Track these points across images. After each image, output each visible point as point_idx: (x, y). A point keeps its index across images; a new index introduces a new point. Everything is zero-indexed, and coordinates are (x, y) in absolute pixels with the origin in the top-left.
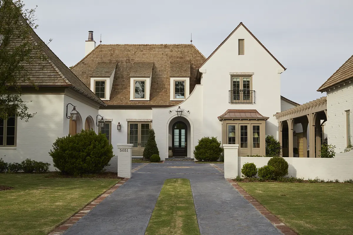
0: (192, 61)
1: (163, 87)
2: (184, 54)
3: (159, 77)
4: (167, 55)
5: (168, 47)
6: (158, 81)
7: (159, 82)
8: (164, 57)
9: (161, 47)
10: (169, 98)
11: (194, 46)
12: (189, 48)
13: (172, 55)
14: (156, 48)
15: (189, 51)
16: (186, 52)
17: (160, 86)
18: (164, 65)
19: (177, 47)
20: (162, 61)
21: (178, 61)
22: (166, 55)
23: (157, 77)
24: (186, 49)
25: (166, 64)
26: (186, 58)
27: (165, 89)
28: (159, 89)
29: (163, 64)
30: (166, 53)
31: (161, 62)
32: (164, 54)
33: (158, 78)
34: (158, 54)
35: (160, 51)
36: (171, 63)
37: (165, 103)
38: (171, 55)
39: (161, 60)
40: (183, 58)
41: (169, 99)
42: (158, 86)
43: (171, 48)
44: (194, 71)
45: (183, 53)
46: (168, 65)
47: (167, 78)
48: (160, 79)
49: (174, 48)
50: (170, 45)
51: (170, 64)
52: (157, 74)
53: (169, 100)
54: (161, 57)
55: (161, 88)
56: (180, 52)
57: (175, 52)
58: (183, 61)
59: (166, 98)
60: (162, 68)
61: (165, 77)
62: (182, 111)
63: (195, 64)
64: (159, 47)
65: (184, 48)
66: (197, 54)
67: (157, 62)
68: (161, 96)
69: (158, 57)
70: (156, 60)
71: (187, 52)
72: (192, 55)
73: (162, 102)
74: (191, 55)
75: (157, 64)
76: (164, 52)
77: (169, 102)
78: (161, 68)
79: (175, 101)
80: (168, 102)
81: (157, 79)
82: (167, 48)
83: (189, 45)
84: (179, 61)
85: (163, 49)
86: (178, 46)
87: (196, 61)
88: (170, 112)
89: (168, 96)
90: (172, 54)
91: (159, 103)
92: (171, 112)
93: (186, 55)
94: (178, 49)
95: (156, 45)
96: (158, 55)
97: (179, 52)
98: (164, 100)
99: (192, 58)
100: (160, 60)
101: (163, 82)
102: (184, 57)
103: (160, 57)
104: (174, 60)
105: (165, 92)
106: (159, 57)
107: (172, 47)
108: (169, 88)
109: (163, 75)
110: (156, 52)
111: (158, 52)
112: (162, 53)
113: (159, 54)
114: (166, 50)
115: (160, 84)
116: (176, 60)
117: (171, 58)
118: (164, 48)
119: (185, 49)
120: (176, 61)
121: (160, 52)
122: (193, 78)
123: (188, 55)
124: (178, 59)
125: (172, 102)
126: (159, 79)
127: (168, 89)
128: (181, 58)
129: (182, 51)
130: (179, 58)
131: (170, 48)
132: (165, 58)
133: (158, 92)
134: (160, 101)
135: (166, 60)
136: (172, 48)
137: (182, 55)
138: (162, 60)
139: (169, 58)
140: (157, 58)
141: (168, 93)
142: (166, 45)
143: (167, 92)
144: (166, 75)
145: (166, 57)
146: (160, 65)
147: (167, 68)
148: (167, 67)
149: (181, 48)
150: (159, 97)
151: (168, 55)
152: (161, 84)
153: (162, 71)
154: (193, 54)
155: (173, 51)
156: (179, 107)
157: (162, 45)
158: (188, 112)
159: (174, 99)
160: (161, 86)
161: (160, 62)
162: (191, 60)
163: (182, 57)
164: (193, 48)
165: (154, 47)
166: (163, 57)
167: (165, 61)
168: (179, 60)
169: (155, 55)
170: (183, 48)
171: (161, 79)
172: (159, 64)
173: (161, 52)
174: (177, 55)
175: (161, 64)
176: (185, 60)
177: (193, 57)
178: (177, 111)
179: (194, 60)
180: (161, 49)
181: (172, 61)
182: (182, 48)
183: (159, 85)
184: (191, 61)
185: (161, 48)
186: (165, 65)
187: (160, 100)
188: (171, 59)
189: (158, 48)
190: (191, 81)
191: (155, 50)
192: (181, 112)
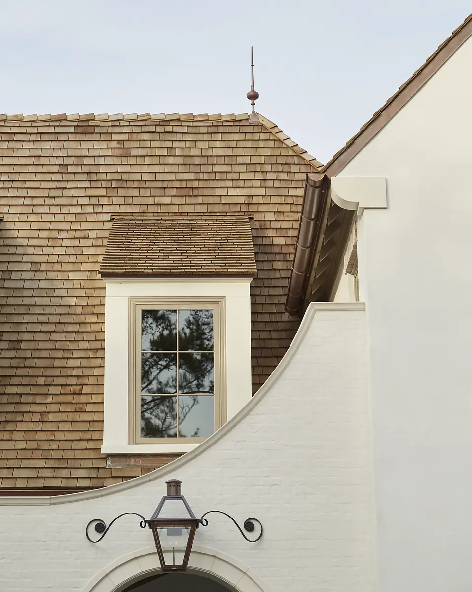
0: (262, 208)
1: (57, 363)
2: (204, 168)
3: (27, 301)
4: (94, 177)
5: (97, 130)
6: (23, 328)
7: (26, 337)
8: (70, 185)
9: (51, 130)
10: (96, 436)
11: (268, 126)
12: (236, 137)
13: (125, 177)
14: (17, 137)
15: (240, 152)
16: (222, 160)
17: (28, 363)
18: (71, 234)
19: (158, 129)
20: (54, 209)
21: (163, 209)
22: (84, 177)
23: (11, 301)
24: (221, 144)
25: (84, 226)
26: (219, 192)
27: (73, 381)
28: (25, 381)
29: (66, 226)
30: (87, 161)
31: (50, 218)
32: (70, 169)
33: (22, 310)
34: (32, 169)
35: (48, 153)
36: (115, 217)
37: (64, 473)
38: (118, 177)
39: (49, 201)
40: (201, 192)
41: (91, 445)
42: (15, 363)
43: (122, 137)
44: (278, 265)
45: (204, 161)
46: (93, 234)
47: (89, 310)
48: (35, 319)
49: (142, 137)
50: (117, 122)
51: (109, 225)
52: (20, 284)
53: (92, 455)
54: (53, 185)
55: (40, 372)
56: (180, 160)
57: (147, 160)
58: (199, 209)
59: (76, 436)
60: (57, 250)
61: (73, 302)
62: (193, 524)
63: (284, 225)
64: (41, 130)
65: (207, 137)
66: (294, 169)
67: (24, 217)
68: (31, 426)
69: (28, 184)
70: (14, 202)
71: (227, 160)
72: (260, 176)
73: (42, 463)
74: (252, 176)
75: (18, 226)
76: (71, 161)
77: (96, 464)
78: (46, 250)
79: (140, 461)
80: (89, 464)
81: (15, 319)
82: (96, 137)
83: (238, 123)
84: (174, 209)
85: (67, 144)
86: (164, 122)
87: (287, 208)
88: (94, 535)
89: (85, 427)
90: (127, 169)
91: (16, 473)
92: (101, 528)
93: (218, 176)
94: (168, 144)
95: (20, 120)
96: (32, 177)
97: (169, 160)
98: (55, 455)
99: (262, 192)
100: (41, 201)
101: (55, 337)
102: (207, 184)
103: (44, 185)
104: (135, 201)
105: (69, 398)
106: (37, 185)
107: (126, 130)
108: (97, 372)
109: (57, 293)
110: (22, 161)
111: (31, 161)
112: (60, 161)
113: (39, 169)
114: (84, 144)
115: (32, 345)
116: (151, 201)
117: (121, 192)
118: (71, 137)
119: (215, 144)
120: (151, 209)
121: (43, 161)
122: (274, 309)
123: (235, 176)
124: (167, 200)
125: (122, 463)
126: (26, 319)
127: (91, 381)
128: (184, 192)
129: (195, 152)
130: (173, 192)
131: (115, 137)
132: (77, 193)
133: (16, 399)
134: (25, 463)
135: (85, 201)
136: (126, 137)
137: (191, 176)
138: (58, 201)
139: (103, 192)
140: (23, 193)
141: (89, 408)
142: (91, 118)
143: (83, 399)
144: (82, 293)
145: (86, 184)
146: (44, 234)
147: (92, 251)
148: (89, 242)
149: (188, 137)
150: (17, 436)
151: (103, 177)
152: (41, 346)
153: (57, 267)
154: (268, 168)
155: (134, 152)
156: (174, 488)
157: (62, 119)
158: (249, 526)
159: (134, 443)
160: (39, 363)
161: (45, 218)
162: (255, 200)
163: (195, 184)
164: (263, 136)
165: (7, 130)
166: (63, 185)
167: (78, 210)
168: (176, 200)
169: (13, 177)
170: (200, 137)
171: (42, 319)
172: (34, 226)
173: (53, 161)
174: (159, 177)
175: (47, 226)
176: (211, 200)
177: (270, 184)
178: (154, 524)
179: (275, 200)
180: (55, 144)
181: (123, 209)
182: (194, 137)
183: (28, 354)
184: (253, 208)
185: (52, 137)
186: (78, 234)
187: (28, 454)
188: (116, 200)
189: (33, 137)
190: (262, 326)
191: (12, 144)
192: (186, 531)
